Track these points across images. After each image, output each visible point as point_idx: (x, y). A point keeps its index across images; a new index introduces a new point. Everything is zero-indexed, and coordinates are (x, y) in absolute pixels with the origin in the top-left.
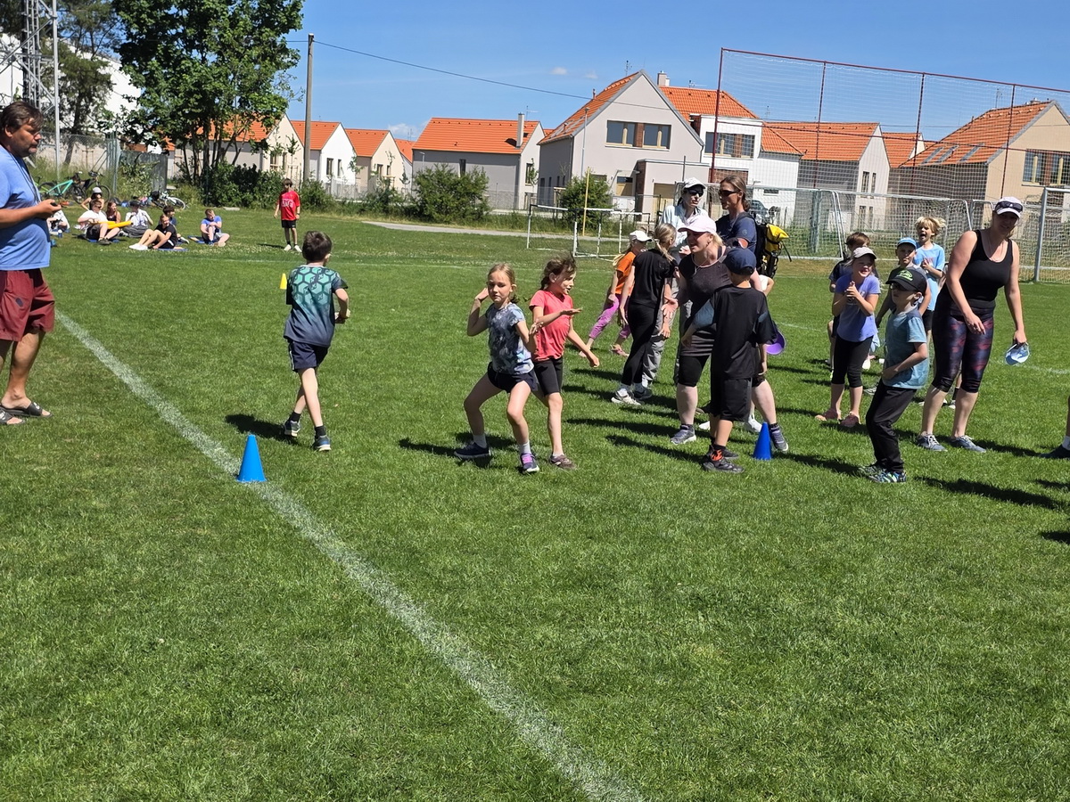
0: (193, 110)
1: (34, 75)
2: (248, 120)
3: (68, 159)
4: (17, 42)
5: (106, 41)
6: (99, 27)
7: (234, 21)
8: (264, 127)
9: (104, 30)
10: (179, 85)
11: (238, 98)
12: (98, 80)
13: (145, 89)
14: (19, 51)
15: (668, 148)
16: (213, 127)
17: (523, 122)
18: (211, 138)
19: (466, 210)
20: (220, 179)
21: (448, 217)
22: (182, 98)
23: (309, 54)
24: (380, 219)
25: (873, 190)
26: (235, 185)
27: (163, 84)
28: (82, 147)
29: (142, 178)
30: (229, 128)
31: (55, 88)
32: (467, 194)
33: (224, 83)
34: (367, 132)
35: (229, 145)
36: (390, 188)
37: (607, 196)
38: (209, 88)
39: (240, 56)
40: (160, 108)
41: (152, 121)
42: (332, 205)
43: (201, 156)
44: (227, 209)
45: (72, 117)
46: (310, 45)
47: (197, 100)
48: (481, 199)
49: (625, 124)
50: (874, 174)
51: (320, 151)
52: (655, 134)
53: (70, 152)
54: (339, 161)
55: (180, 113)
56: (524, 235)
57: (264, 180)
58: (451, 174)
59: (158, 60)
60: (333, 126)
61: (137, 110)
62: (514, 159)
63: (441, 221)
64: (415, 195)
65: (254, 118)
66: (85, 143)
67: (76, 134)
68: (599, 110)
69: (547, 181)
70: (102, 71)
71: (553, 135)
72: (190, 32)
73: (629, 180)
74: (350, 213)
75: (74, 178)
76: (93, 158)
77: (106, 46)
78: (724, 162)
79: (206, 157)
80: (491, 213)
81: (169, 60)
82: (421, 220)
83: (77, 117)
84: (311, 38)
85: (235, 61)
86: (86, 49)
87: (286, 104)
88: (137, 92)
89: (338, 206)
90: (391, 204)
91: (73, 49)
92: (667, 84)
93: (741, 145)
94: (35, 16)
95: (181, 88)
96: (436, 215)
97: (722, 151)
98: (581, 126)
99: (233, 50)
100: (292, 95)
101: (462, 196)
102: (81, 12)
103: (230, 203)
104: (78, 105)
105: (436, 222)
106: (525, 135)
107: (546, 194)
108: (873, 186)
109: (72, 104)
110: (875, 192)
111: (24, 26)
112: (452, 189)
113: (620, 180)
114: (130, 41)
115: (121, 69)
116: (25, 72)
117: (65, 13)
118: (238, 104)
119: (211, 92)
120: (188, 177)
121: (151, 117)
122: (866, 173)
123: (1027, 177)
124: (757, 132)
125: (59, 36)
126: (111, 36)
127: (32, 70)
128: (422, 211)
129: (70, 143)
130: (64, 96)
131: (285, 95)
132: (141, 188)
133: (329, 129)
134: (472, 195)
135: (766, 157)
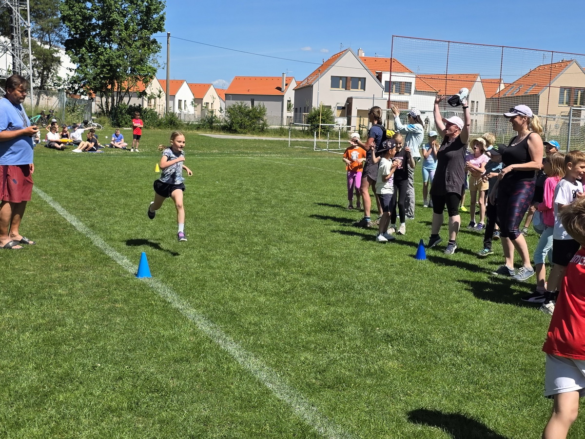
0: (106, 75)
1: (18, 58)
2: (136, 80)
3: (38, 103)
4: (9, 40)
5: (57, 38)
6: (53, 31)
7: (127, 27)
8: (144, 84)
9: (56, 33)
10: (97, 61)
11: (129, 68)
12: (53, 60)
13: (79, 64)
14: (10, 45)
15: (364, 90)
16: (116, 84)
17: (285, 78)
18: (116, 90)
19: (255, 127)
20: (121, 112)
21: (245, 131)
22: (99, 69)
23: (168, 43)
24: (208, 132)
25: (477, 111)
26: (129, 116)
27: (89, 61)
28: (45, 96)
29: (78, 113)
30: (125, 85)
31: (30, 65)
32: (255, 117)
33: (122, 60)
34: (200, 85)
35: (125, 94)
36: (214, 115)
37: (332, 117)
38: (114, 63)
39: (130, 45)
40: (87, 74)
41: (83, 82)
42: (182, 125)
43: (110, 100)
44: (125, 129)
45: (39, 80)
46: (168, 38)
47: (107, 70)
48: (263, 120)
49: (341, 78)
50: (477, 102)
51: (174, 96)
52: (357, 83)
53: (38, 100)
54: (185, 101)
55: (98, 77)
56: (287, 139)
57: (145, 112)
58: (246, 107)
59: (86, 48)
60: (182, 82)
61: (75, 76)
62: (281, 98)
63: (242, 133)
64: (227, 118)
65: (138, 79)
66: (47, 95)
67: (42, 90)
68: (326, 70)
69: (299, 110)
70: (55, 55)
71: (301, 84)
72: (104, 33)
73: (343, 108)
74: (192, 129)
75: (41, 114)
76: (51, 103)
77: (57, 41)
78: (395, 97)
79: (113, 100)
80: (268, 128)
81: (92, 48)
82: (230, 133)
83: (42, 81)
84: (169, 35)
85: (128, 48)
86: (46, 43)
87: (155, 71)
88: (75, 66)
89: (185, 126)
90: (214, 124)
91: (39, 43)
92: (363, 55)
93: (404, 88)
94: (18, 26)
95: (99, 63)
96: (238, 129)
97: (394, 91)
98: (317, 79)
99: (127, 42)
100: (159, 66)
101: (253, 119)
102: (43, 23)
103: (126, 125)
104: (43, 74)
105: (239, 133)
106: (286, 85)
107: (298, 117)
108: (477, 109)
109: (39, 73)
110: (478, 112)
111: (12, 32)
112: (247, 115)
113: (339, 108)
114: (70, 38)
115: (66, 54)
116: (13, 56)
117: (34, 24)
118: (130, 72)
119: (115, 65)
120: (103, 111)
121: (83, 79)
122: (473, 102)
123: (561, 102)
124: (413, 80)
125: (31, 36)
126: (60, 36)
127: (17, 55)
128: (231, 127)
129: (39, 95)
130: (35, 69)
131: (155, 66)
132: (78, 119)
133: (179, 84)
134: (258, 118)
135: (418, 94)
